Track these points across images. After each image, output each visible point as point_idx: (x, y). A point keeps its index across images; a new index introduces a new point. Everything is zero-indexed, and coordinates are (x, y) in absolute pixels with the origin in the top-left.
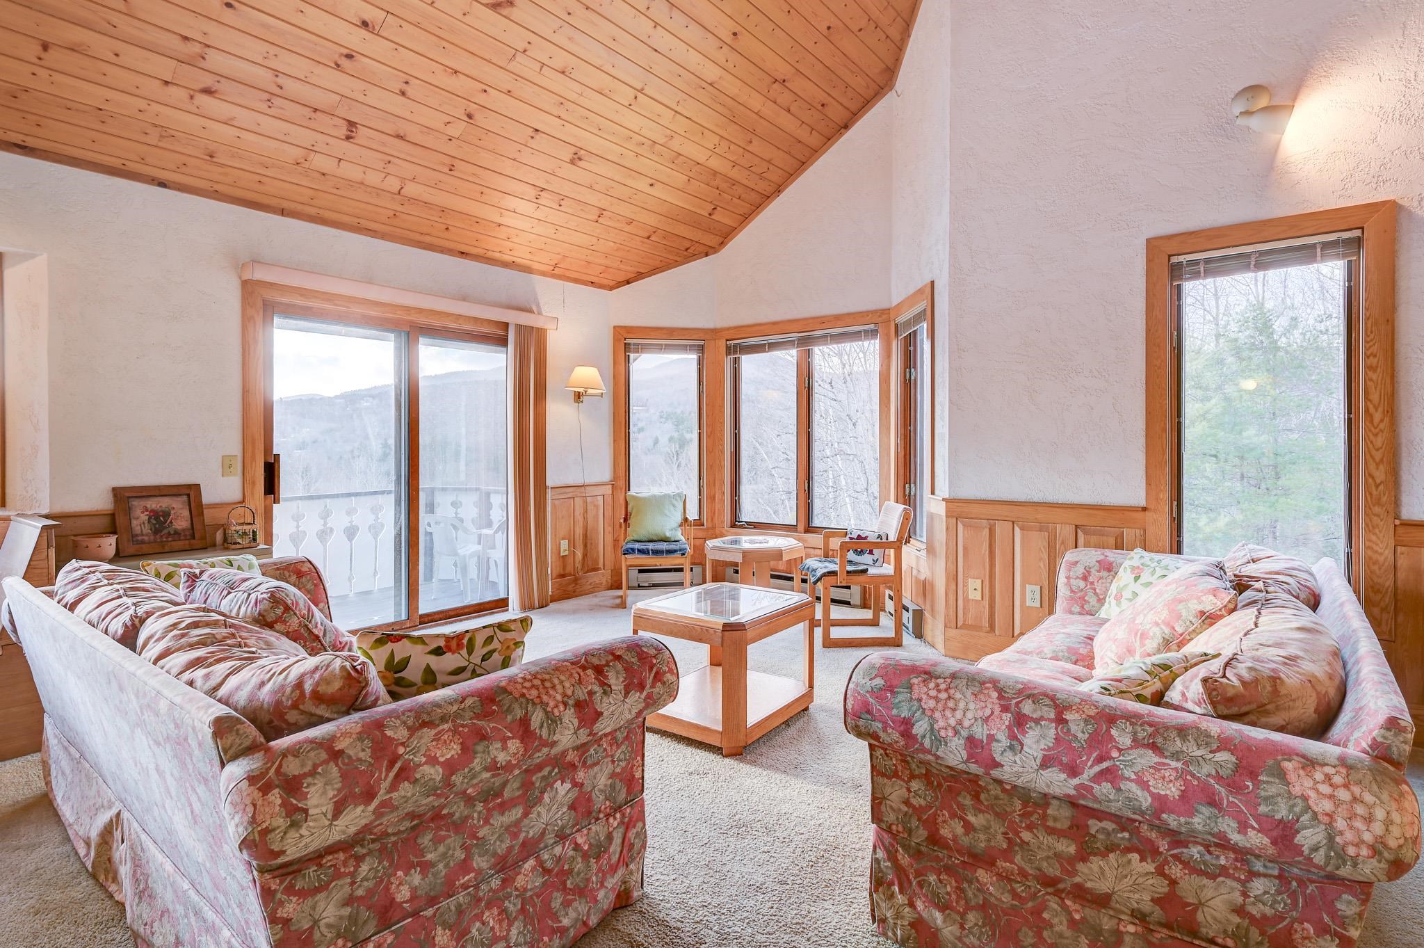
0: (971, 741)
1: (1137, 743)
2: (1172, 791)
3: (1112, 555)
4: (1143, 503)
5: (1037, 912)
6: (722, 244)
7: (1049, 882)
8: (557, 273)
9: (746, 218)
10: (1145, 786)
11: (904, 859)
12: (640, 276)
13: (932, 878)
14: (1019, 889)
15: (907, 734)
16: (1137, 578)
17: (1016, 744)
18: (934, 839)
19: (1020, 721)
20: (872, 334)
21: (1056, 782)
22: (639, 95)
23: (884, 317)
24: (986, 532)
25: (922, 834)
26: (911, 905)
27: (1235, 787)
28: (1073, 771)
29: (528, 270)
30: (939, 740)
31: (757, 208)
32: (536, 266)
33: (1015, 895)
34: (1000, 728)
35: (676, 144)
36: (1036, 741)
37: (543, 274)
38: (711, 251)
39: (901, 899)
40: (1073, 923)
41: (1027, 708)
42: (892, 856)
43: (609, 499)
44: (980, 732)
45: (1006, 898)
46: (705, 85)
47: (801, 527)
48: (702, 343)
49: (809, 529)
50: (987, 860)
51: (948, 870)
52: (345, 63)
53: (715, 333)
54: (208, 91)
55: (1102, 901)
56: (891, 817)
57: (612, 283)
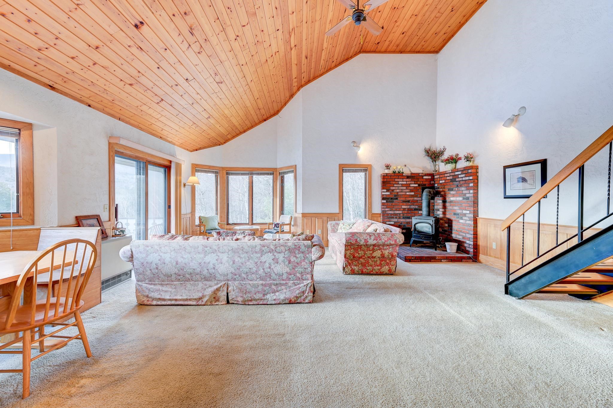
0: (365, 239)
1: (382, 235)
2: (386, 239)
3: (337, 222)
4: (338, 212)
5: (368, 261)
6: (225, 143)
7: (369, 257)
8: (181, 146)
9: (234, 137)
10: (384, 239)
11: (350, 261)
12: (200, 149)
13: (354, 262)
14: (365, 259)
15: (356, 241)
16: (344, 225)
17: (370, 239)
18: (354, 257)
19: (370, 236)
20: (271, 174)
21: (375, 242)
22: (232, 107)
23: (276, 170)
24: (310, 220)
25: (352, 257)
26: (351, 267)
27: (392, 237)
28: (377, 240)
29: (174, 144)
30: (361, 240)
31: (238, 135)
32: (177, 143)
33: (365, 260)
34: (368, 237)
35: (231, 119)
36: (373, 238)
37: (177, 146)
38: (221, 144)
39: (349, 267)
40: (372, 261)
41: (370, 234)
42: (348, 262)
43: (191, 218)
44: (366, 238)
45: (364, 261)
46: (246, 107)
47: (250, 223)
48: (218, 171)
49: (253, 224)
50: (361, 257)
51: (356, 261)
52: (174, 87)
53: (223, 168)
54: (131, 85)
55: (375, 257)
56: (347, 256)
57: (192, 150)
